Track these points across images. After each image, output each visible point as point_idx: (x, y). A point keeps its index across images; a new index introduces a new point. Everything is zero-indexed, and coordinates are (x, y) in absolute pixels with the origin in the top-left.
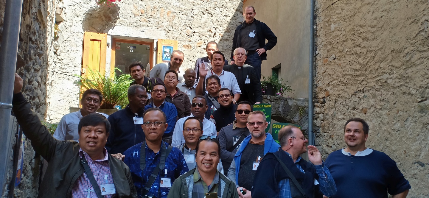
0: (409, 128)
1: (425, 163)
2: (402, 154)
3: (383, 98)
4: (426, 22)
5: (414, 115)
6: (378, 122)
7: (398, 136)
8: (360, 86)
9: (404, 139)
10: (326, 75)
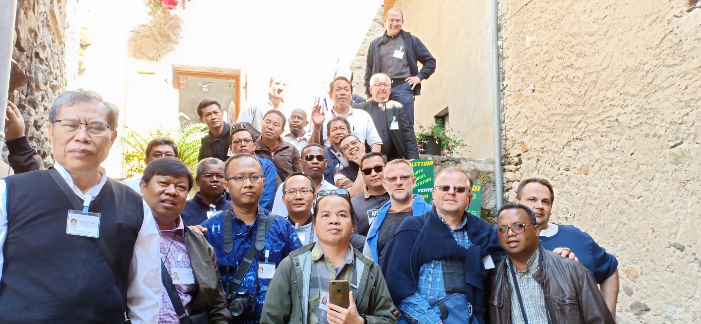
0: (658, 191)
1: (685, 245)
2: (648, 234)
3: (614, 146)
4: (675, 18)
5: (664, 169)
6: (607, 186)
7: (640, 206)
8: (575, 130)
9: (650, 209)
10: (521, 118)
